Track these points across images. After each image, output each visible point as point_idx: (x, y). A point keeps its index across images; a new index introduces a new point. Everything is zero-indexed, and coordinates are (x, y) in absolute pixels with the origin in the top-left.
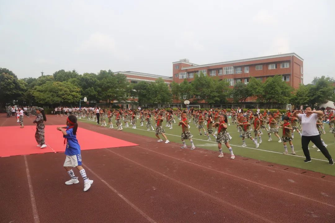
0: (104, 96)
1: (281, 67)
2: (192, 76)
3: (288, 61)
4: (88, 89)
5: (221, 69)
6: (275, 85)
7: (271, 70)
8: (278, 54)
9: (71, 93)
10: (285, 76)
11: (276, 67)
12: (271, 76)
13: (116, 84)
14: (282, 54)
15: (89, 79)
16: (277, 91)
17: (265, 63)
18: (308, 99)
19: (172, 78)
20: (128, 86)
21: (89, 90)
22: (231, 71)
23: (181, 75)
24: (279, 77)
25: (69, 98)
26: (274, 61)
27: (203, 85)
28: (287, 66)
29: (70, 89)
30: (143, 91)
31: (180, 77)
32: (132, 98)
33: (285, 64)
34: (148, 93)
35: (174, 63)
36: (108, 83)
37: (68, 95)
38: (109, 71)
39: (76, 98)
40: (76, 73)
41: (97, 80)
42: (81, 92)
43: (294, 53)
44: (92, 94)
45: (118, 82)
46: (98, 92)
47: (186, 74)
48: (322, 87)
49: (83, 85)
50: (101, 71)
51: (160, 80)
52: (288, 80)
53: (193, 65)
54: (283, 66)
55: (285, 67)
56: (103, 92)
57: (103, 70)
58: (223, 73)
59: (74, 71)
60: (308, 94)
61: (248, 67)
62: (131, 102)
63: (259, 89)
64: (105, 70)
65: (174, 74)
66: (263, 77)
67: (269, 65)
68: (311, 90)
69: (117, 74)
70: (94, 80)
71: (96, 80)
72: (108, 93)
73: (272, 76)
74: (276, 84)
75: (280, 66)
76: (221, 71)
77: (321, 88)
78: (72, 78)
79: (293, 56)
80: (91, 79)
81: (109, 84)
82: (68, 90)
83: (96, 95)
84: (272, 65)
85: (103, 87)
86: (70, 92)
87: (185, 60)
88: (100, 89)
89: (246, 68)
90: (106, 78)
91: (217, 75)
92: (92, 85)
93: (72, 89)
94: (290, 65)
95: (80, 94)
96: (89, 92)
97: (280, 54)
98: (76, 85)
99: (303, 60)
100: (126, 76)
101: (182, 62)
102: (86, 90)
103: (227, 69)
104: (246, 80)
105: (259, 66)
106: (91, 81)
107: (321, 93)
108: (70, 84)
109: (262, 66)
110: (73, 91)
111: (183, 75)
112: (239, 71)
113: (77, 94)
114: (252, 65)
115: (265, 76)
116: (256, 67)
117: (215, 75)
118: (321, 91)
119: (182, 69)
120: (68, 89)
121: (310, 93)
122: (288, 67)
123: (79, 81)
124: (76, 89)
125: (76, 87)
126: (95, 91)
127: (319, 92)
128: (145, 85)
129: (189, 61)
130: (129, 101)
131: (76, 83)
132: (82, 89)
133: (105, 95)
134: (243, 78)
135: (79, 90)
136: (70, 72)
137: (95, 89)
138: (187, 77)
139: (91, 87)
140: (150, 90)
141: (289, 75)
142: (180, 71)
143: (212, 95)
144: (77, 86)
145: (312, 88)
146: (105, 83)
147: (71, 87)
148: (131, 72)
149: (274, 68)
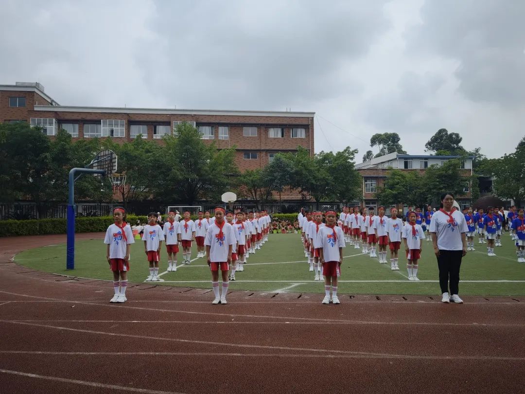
1: (292, 136)
3: (305, 127)
5: (168, 123)
7: (275, 139)
8: (285, 111)
11: (282, 136)
17: (263, 124)
26: (278, 122)
28: (301, 134)
33: (299, 131)
47: (55, 122)
54: (296, 135)
55: (299, 136)
61: (226, 128)
67: (270, 128)
75: (289, 132)
76: (161, 128)
84: (276, 129)
89: (221, 130)
91: (150, 136)
94: (306, 132)
97: (289, 111)
105: (250, 129)
109: (255, 129)
111: (45, 124)
114: (236, 124)
115: (263, 150)
116: (245, 128)
119: (36, 109)
122: (303, 136)
149: (280, 136)
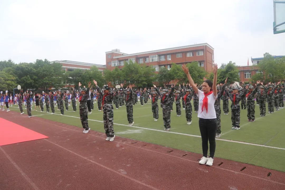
0: (40, 84)
1: (197, 55)
2: (122, 64)
3: (203, 50)
4: (24, 77)
5: (148, 57)
6: (193, 70)
7: (189, 57)
8: (194, 44)
9: (6, 82)
10: (200, 63)
12: (189, 62)
13: (52, 72)
14: (197, 44)
15: (25, 68)
16: (195, 75)
17: (184, 52)
18: (220, 81)
19: (105, 66)
20: (64, 74)
21: (25, 79)
22: (156, 59)
23: (113, 63)
24: (196, 62)
25: (4, 87)
26: (191, 50)
27: (132, 72)
28: (201, 54)
29: (5, 78)
30: (79, 78)
31: (113, 65)
32: (68, 84)
33: (200, 52)
34: (83, 80)
35: (107, 53)
36: (44, 71)
37: (3, 84)
38: (45, 60)
39: (12, 86)
40: (12, 62)
41: (33, 69)
42: (17, 80)
43: (207, 43)
44: (28, 82)
45: (54, 70)
46: (34, 80)
47: (117, 62)
48: (230, 70)
49: (18, 74)
50: (37, 60)
51: (94, 68)
52: (202, 65)
53: (124, 54)
54: (199, 54)
55: (200, 55)
56: (40, 80)
57: (39, 59)
58: (149, 61)
59: (10, 61)
60: (219, 76)
61: (170, 56)
62: (67, 88)
63: (180, 74)
64: (41, 59)
65: (107, 63)
66: (183, 63)
67: (187, 53)
68: (221, 73)
69: (53, 63)
70: (30, 69)
71: (31, 69)
72: (44, 81)
73: (191, 62)
74: (193, 68)
76: (147, 59)
77: (230, 72)
78: (7, 67)
79: (206, 46)
80: (26, 68)
81: (45, 73)
82: (2, 79)
83: (32, 83)
84: (190, 53)
85: (39, 75)
86: (4, 81)
87: (116, 50)
88: (36, 77)
89: (168, 56)
90: (42, 66)
91: (144, 62)
92: (28, 74)
93: (7, 78)
94: (204, 53)
95: (16, 82)
96: (25, 80)
97: (196, 44)
98: (11, 74)
99: (214, 49)
100: (62, 65)
101: (114, 52)
102: (22, 78)
103: (152, 57)
104: (169, 66)
105: (179, 54)
106: (27, 69)
107: (230, 75)
108: (5, 72)
109: (181, 54)
110: (8, 80)
111: (115, 63)
112: (163, 59)
113: (12, 83)
114: (173, 53)
115: (184, 63)
116: (177, 55)
117: (142, 62)
118: (229, 74)
119: (114, 58)
120: (3, 77)
121: (221, 75)
123: (14, 70)
124: (11, 77)
125: (11, 76)
126: (31, 79)
127: (228, 75)
128: (80, 72)
129: (120, 51)
130: (66, 88)
131: (11, 72)
132: (17, 77)
133: (42, 82)
134: (166, 65)
135: (14, 78)
136: (5, 62)
137: (31, 77)
138: (119, 65)
139: (27, 75)
140: (84, 77)
141: (204, 61)
142: (113, 59)
143: (140, 79)
144: (13, 75)
145: (222, 71)
146: (41, 71)
147: (5, 76)
148: (68, 61)
149: (192, 55)
